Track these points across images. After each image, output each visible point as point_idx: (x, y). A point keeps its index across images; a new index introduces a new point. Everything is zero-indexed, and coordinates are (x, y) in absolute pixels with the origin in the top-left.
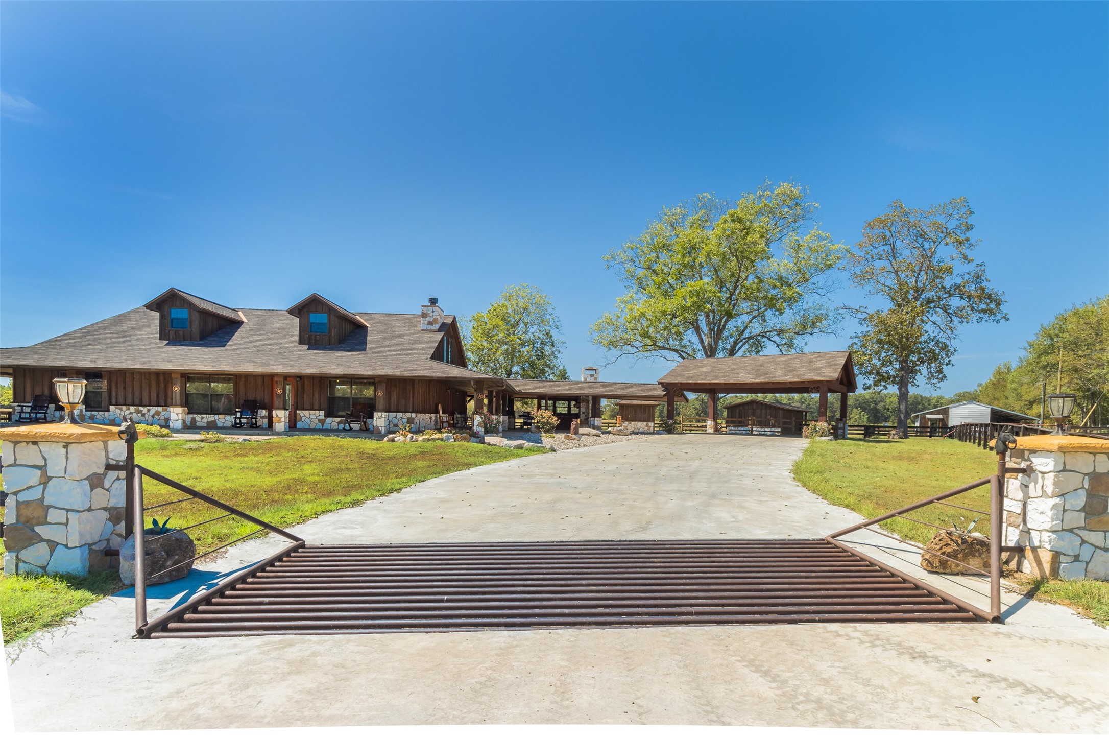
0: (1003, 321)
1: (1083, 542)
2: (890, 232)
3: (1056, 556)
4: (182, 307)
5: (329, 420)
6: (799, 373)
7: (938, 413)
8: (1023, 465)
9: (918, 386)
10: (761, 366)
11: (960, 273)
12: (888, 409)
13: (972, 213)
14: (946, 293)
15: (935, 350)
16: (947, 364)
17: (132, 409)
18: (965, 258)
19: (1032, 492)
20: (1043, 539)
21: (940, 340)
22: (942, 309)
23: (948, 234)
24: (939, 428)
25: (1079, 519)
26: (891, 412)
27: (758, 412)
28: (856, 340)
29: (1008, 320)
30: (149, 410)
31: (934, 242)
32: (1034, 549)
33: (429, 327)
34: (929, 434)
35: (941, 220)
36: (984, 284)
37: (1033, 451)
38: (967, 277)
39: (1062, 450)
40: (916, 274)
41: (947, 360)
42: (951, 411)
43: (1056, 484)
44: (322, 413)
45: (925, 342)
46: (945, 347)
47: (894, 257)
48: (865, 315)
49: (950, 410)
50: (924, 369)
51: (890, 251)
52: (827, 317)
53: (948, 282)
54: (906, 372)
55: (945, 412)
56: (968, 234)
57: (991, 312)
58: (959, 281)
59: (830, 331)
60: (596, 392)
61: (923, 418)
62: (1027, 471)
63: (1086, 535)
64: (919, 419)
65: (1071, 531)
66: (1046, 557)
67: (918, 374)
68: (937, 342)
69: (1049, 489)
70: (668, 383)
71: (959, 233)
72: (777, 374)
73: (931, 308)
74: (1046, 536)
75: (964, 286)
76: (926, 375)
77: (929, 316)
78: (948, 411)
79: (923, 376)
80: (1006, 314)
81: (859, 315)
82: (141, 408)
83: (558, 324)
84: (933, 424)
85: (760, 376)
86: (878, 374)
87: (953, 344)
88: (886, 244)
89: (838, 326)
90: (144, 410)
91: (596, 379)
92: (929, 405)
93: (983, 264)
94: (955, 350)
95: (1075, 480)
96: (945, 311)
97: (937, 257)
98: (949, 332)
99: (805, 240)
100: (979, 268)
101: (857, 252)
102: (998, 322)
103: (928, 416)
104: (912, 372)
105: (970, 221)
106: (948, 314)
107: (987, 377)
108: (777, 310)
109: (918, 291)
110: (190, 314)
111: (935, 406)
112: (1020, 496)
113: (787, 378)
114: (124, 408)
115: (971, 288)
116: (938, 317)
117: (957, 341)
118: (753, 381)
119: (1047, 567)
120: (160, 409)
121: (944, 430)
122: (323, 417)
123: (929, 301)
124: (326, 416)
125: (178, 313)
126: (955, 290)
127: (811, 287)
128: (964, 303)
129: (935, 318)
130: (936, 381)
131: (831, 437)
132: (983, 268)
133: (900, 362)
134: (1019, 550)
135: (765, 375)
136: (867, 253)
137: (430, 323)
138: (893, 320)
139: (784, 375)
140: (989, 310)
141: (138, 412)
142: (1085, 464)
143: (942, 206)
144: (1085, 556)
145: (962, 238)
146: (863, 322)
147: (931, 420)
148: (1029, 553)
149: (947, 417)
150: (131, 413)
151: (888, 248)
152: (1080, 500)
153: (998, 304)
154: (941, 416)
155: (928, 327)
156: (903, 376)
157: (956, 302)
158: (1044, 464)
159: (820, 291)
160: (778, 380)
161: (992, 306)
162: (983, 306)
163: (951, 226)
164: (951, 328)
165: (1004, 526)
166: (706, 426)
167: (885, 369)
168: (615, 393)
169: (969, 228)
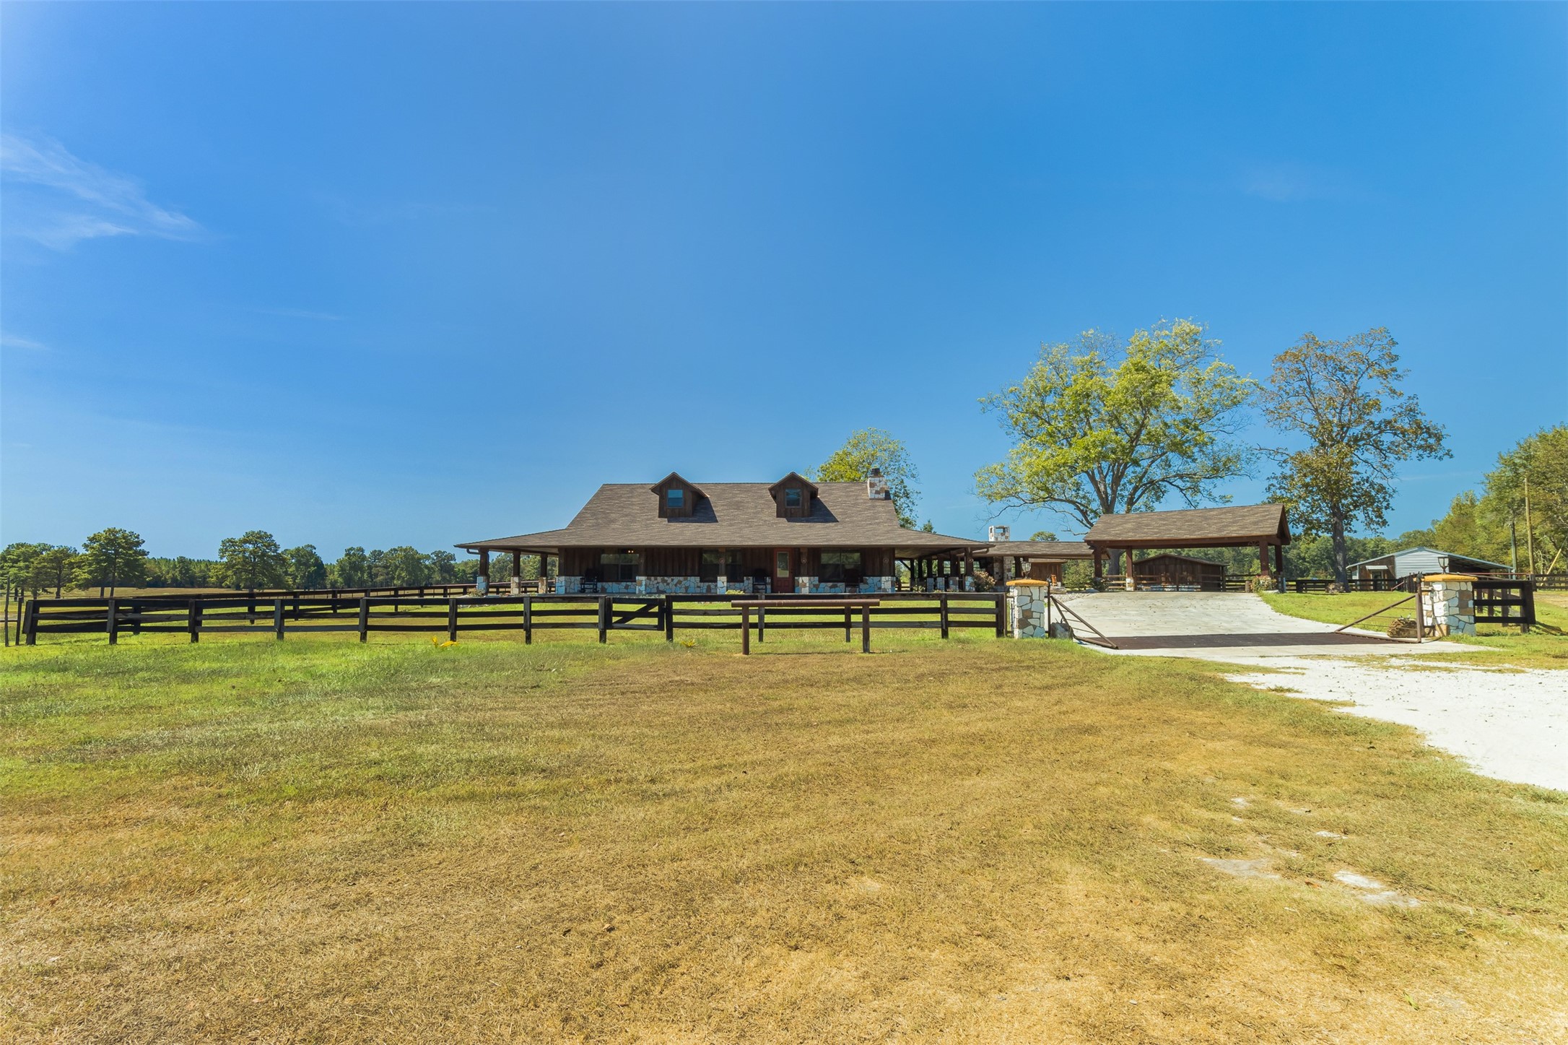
0: (1446, 458)
1: (1460, 620)
2: (1305, 366)
3: (1448, 627)
4: (677, 488)
5: (823, 585)
6: (1235, 529)
7: (1380, 562)
8: (1430, 589)
9: (1355, 532)
10: (1191, 521)
11: (1388, 408)
12: (1304, 559)
13: (1394, 343)
14: (1375, 429)
15: (1370, 492)
16: (1386, 508)
17: (659, 579)
18: (1394, 392)
19: (1435, 600)
20: (1442, 620)
21: (1375, 481)
22: (1372, 445)
23: (1370, 365)
24: (1385, 580)
25: (1457, 610)
26: (1308, 562)
27: (1172, 567)
28: (1274, 482)
29: (1452, 456)
30: (672, 580)
31: (1356, 375)
32: (1439, 625)
33: (877, 496)
34: (1372, 588)
35: (1361, 350)
36: (1419, 417)
37: (1433, 582)
38: (1398, 410)
39: (1444, 580)
40: (1338, 411)
41: (1385, 504)
42: (1398, 560)
43: (1444, 595)
44: (817, 578)
45: (1358, 483)
46: (1382, 489)
47: (1312, 393)
48: (1285, 457)
49: (1396, 559)
50: (1359, 514)
51: (1306, 386)
52: (1238, 457)
53: (1376, 417)
54: (1338, 518)
55: (1390, 561)
56: (1394, 365)
57: (1430, 448)
58: (1389, 416)
59: (1242, 472)
60: (1026, 552)
61: (1363, 568)
62: (1432, 591)
63: (1461, 617)
64: (1358, 571)
65: (1453, 615)
66: (1444, 628)
67: (1354, 520)
68: (1372, 485)
69: (1442, 598)
70: (1095, 541)
71: (1383, 364)
72: (1211, 529)
73: (1360, 446)
74: (1443, 618)
75: (1395, 422)
76: (1364, 520)
77: (1359, 454)
78: (1394, 561)
79: (1360, 521)
80: (1449, 451)
81: (1278, 457)
82: (666, 578)
83: (914, 472)
84: (1376, 577)
85: (1194, 532)
86: (1307, 521)
87: (1389, 484)
88: (1302, 380)
89: (1252, 467)
90: (669, 579)
91: (1007, 537)
92: (1365, 551)
93: (1415, 397)
94: (1394, 491)
95: (1452, 594)
96: (1377, 448)
97: (1360, 392)
98: (1385, 471)
99: (1207, 373)
100: (1411, 401)
101: (1269, 387)
102: (1441, 458)
103: (1369, 567)
104: (1346, 518)
105: (1394, 351)
106: (1381, 450)
107: (1444, 513)
108: (1189, 457)
109: (1344, 427)
110: (684, 494)
111: (1374, 554)
112: (1430, 603)
113: (1224, 534)
114: (653, 578)
115: (1404, 423)
116: (1370, 455)
117: (1396, 480)
118: (1188, 537)
119: (1445, 632)
120: (681, 578)
121: (1392, 583)
122: (817, 583)
123: (1356, 440)
124: (820, 581)
125: (675, 494)
126: (1386, 426)
127: (1216, 423)
128: (1398, 439)
129: (1367, 456)
130: (1375, 526)
131: (1277, 591)
132: (1415, 401)
133: (1331, 508)
134: (1433, 627)
135: (1200, 530)
136: (1280, 388)
137: (877, 492)
138: (1319, 463)
139: (1219, 530)
140: (1429, 447)
141: (664, 581)
142: (1456, 587)
143: (1360, 336)
144: (1461, 626)
145: (1387, 367)
146: (1284, 465)
147: (1374, 572)
148: (1437, 628)
149: (1394, 568)
150: (658, 583)
151: (1304, 384)
152: (1456, 602)
153: (1439, 438)
154: (1385, 567)
155: (1361, 468)
156: (1336, 523)
157: (1387, 438)
158: (1437, 587)
159: (1227, 429)
160: (1215, 535)
161: (1432, 441)
162: (1420, 442)
163: (1373, 356)
164: (1386, 466)
165: (1425, 618)
166: (1124, 585)
167: (1315, 516)
168: (1044, 552)
169: (1394, 359)
